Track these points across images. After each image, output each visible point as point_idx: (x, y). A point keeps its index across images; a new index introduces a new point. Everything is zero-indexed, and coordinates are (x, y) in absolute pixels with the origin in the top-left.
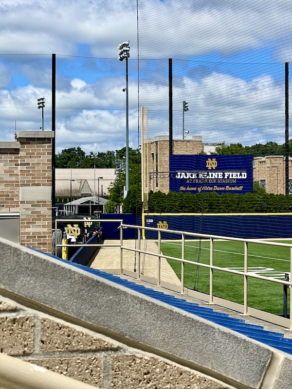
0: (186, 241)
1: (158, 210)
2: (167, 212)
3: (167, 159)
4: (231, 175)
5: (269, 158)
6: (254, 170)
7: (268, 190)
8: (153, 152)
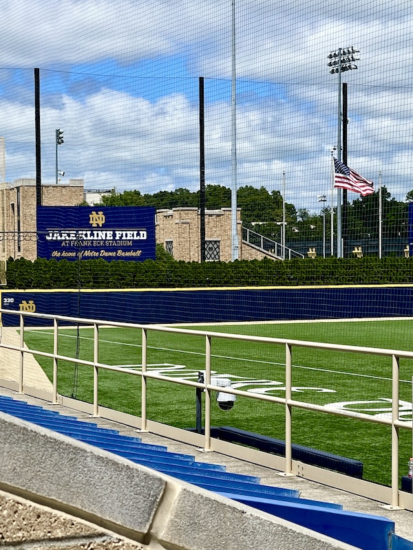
0: (60, 328)
1: (21, 285)
2: (34, 288)
3: (34, 212)
4: (124, 235)
5: (178, 210)
6: (157, 228)
7: (177, 257)
8: (13, 202)
